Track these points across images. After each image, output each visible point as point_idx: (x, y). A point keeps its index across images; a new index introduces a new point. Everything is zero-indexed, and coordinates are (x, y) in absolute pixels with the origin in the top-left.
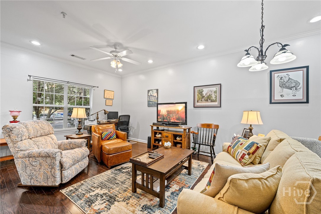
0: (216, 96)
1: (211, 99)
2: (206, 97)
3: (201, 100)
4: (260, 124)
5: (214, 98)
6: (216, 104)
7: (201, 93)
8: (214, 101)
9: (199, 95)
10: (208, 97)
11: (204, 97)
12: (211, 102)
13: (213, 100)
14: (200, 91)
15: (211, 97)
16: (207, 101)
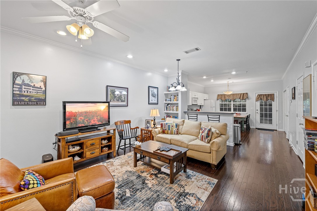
0: (125, 97)
1: (121, 99)
2: (117, 97)
3: (114, 100)
4: (158, 116)
5: (123, 99)
6: (125, 103)
7: (113, 92)
8: (124, 102)
9: (112, 95)
10: (119, 97)
11: (116, 97)
12: (121, 102)
13: (123, 100)
14: (113, 91)
15: (121, 98)
16: (118, 101)
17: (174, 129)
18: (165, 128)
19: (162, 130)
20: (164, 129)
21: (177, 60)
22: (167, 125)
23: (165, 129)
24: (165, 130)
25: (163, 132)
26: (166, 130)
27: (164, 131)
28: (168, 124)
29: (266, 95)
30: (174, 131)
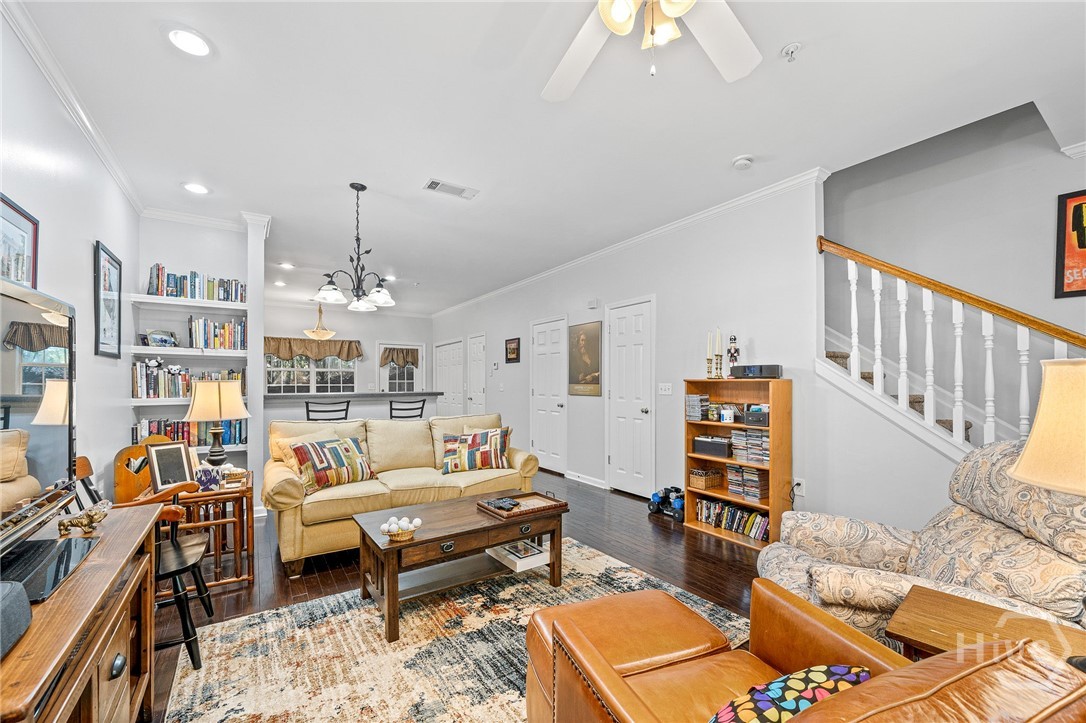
17: (359, 461)
18: (322, 462)
19: (311, 472)
20: (320, 466)
21: (353, 186)
22: (326, 450)
23: (325, 464)
24: (324, 469)
25: (322, 482)
26: (329, 467)
27: (322, 473)
28: (328, 446)
29: (402, 350)
30: (359, 466)
